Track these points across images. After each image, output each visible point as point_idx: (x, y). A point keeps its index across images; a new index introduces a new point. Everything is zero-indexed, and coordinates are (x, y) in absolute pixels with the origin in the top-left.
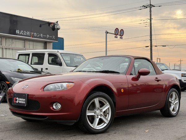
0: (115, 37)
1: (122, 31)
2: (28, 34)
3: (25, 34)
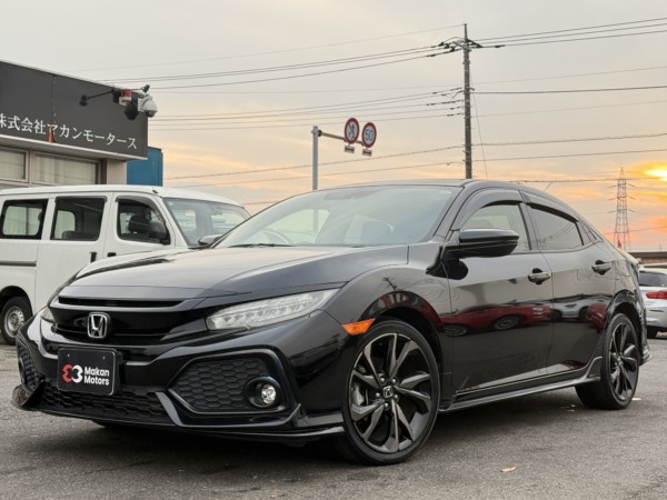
0: (347, 149)
1: (370, 128)
2: (39, 131)
3: (26, 129)
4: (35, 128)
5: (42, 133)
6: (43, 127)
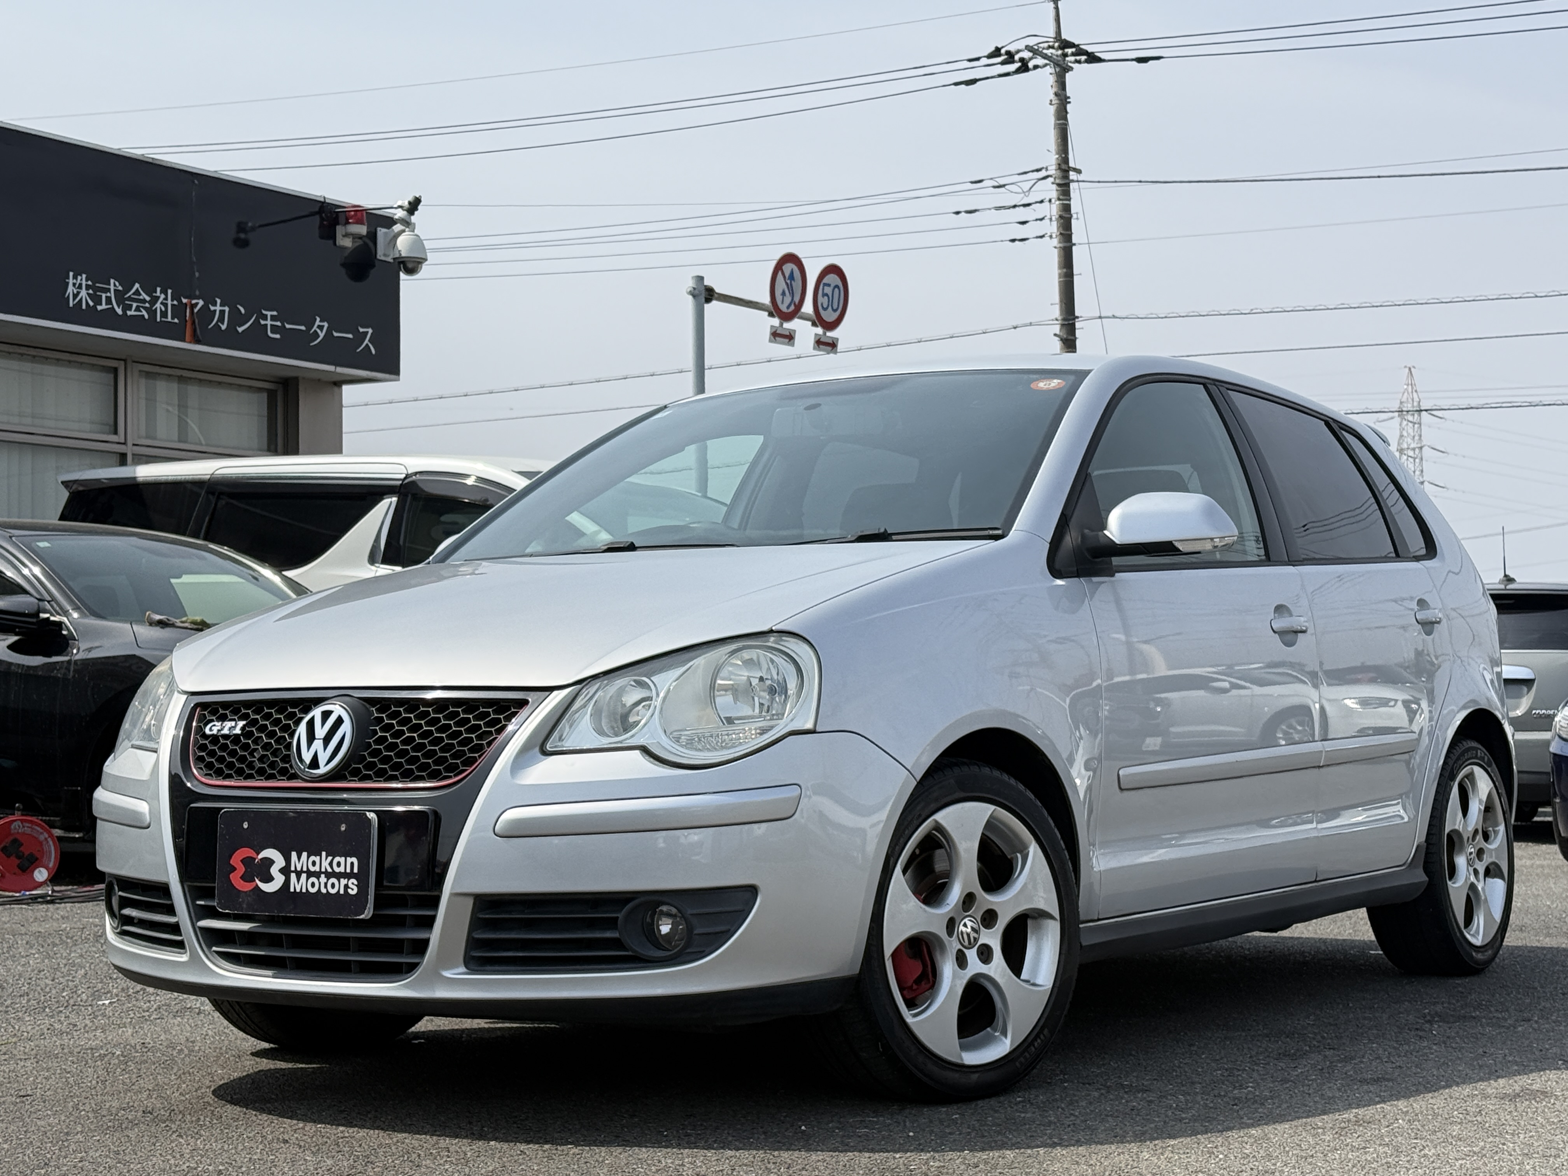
2: (164, 314)
3: (135, 310)
4: (156, 309)
5: (169, 319)
6: (173, 305)
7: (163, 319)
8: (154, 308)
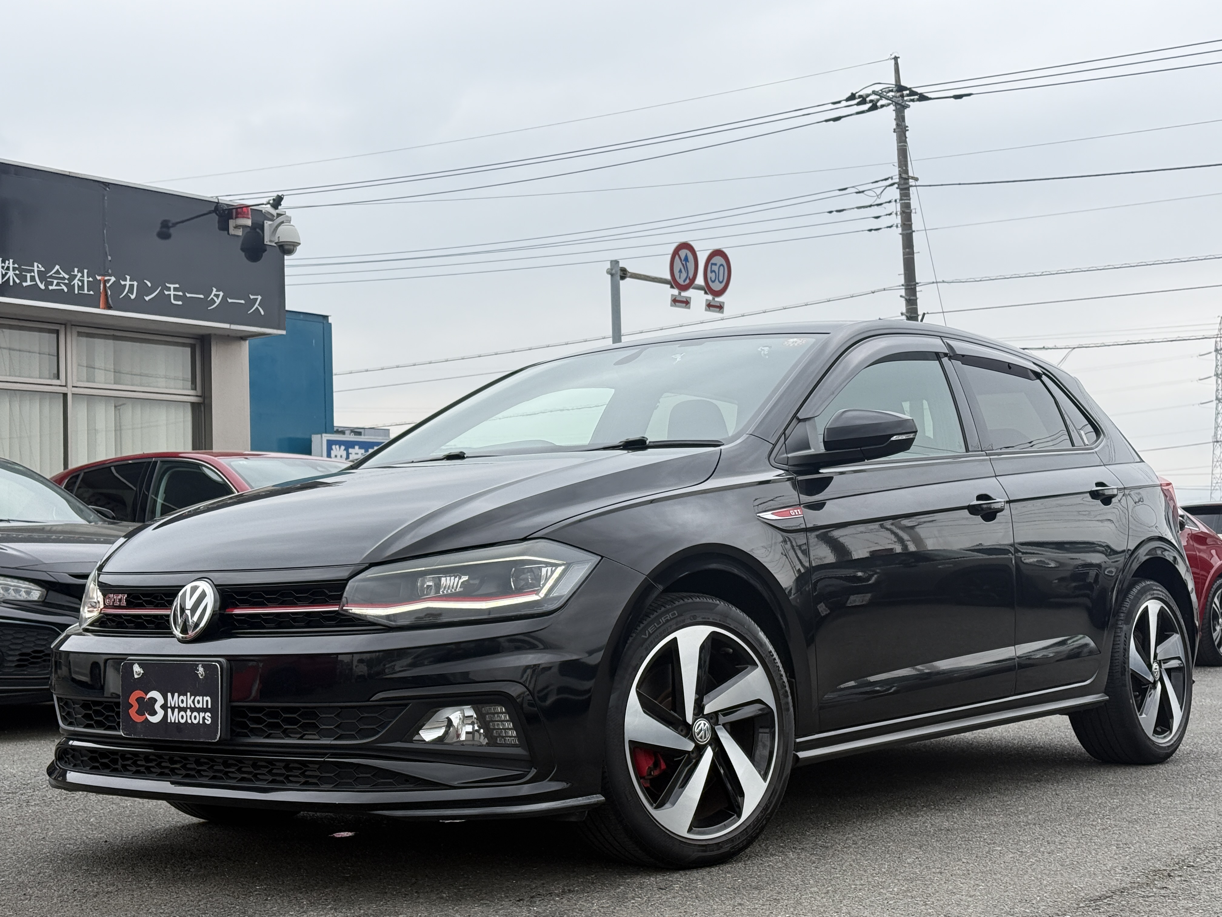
0: (675, 301)
1: (719, 260)
2: (81, 288)
3: (56, 286)
4: (74, 284)
5: (86, 292)
6: (88, 281)
7: (80, 292)
8: (72, 284)
